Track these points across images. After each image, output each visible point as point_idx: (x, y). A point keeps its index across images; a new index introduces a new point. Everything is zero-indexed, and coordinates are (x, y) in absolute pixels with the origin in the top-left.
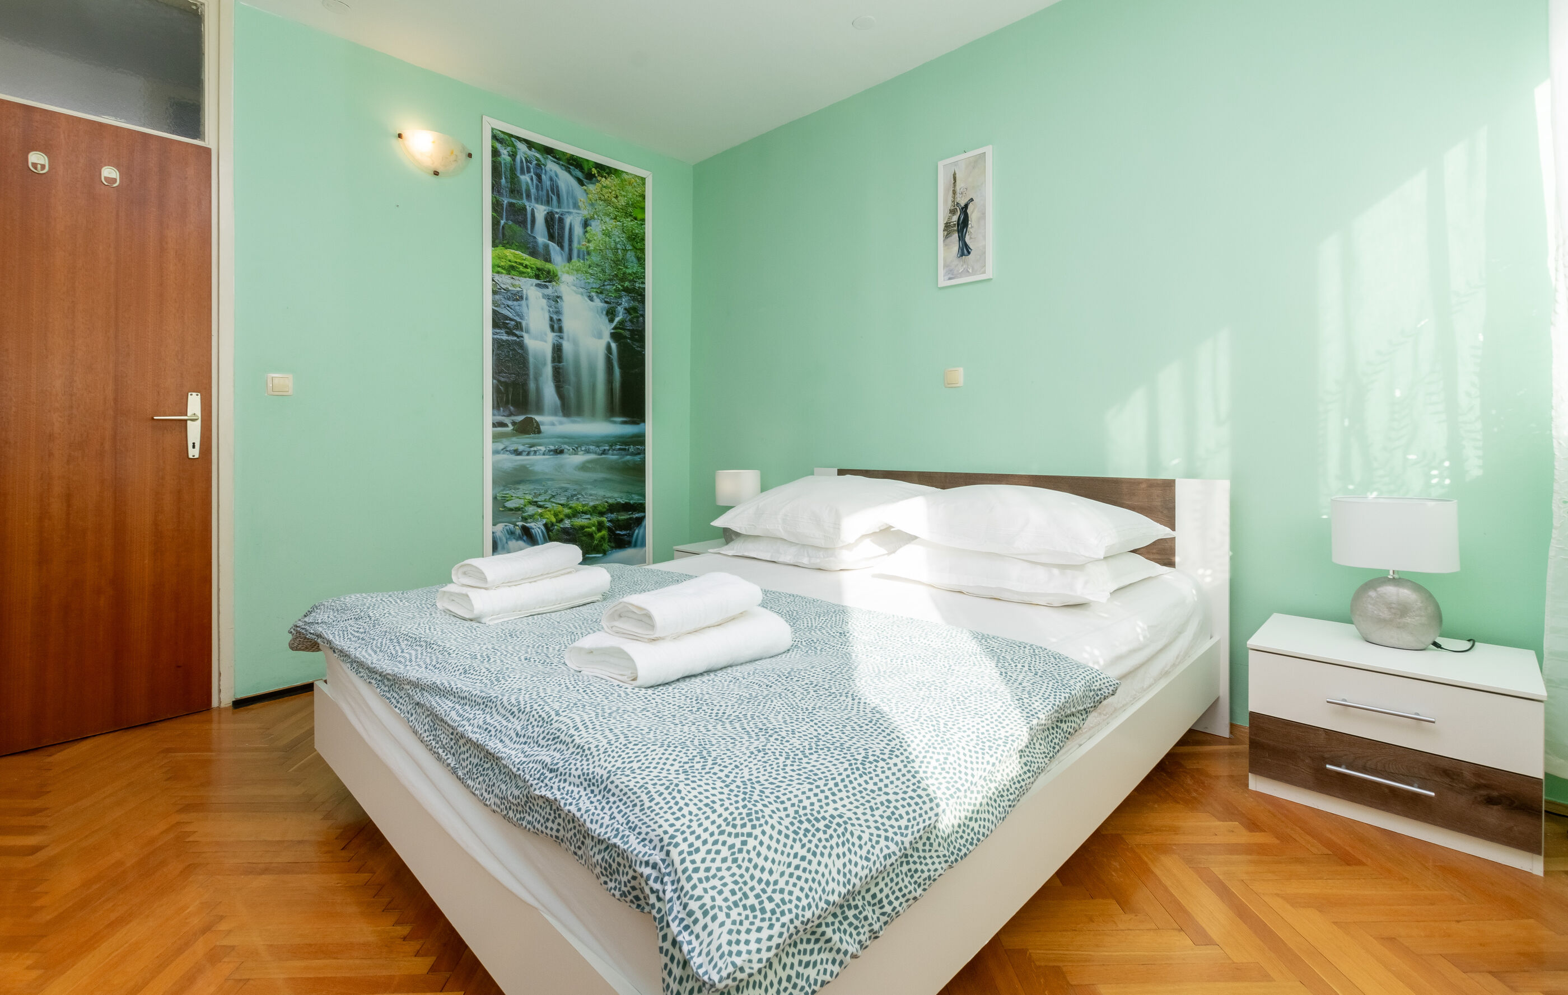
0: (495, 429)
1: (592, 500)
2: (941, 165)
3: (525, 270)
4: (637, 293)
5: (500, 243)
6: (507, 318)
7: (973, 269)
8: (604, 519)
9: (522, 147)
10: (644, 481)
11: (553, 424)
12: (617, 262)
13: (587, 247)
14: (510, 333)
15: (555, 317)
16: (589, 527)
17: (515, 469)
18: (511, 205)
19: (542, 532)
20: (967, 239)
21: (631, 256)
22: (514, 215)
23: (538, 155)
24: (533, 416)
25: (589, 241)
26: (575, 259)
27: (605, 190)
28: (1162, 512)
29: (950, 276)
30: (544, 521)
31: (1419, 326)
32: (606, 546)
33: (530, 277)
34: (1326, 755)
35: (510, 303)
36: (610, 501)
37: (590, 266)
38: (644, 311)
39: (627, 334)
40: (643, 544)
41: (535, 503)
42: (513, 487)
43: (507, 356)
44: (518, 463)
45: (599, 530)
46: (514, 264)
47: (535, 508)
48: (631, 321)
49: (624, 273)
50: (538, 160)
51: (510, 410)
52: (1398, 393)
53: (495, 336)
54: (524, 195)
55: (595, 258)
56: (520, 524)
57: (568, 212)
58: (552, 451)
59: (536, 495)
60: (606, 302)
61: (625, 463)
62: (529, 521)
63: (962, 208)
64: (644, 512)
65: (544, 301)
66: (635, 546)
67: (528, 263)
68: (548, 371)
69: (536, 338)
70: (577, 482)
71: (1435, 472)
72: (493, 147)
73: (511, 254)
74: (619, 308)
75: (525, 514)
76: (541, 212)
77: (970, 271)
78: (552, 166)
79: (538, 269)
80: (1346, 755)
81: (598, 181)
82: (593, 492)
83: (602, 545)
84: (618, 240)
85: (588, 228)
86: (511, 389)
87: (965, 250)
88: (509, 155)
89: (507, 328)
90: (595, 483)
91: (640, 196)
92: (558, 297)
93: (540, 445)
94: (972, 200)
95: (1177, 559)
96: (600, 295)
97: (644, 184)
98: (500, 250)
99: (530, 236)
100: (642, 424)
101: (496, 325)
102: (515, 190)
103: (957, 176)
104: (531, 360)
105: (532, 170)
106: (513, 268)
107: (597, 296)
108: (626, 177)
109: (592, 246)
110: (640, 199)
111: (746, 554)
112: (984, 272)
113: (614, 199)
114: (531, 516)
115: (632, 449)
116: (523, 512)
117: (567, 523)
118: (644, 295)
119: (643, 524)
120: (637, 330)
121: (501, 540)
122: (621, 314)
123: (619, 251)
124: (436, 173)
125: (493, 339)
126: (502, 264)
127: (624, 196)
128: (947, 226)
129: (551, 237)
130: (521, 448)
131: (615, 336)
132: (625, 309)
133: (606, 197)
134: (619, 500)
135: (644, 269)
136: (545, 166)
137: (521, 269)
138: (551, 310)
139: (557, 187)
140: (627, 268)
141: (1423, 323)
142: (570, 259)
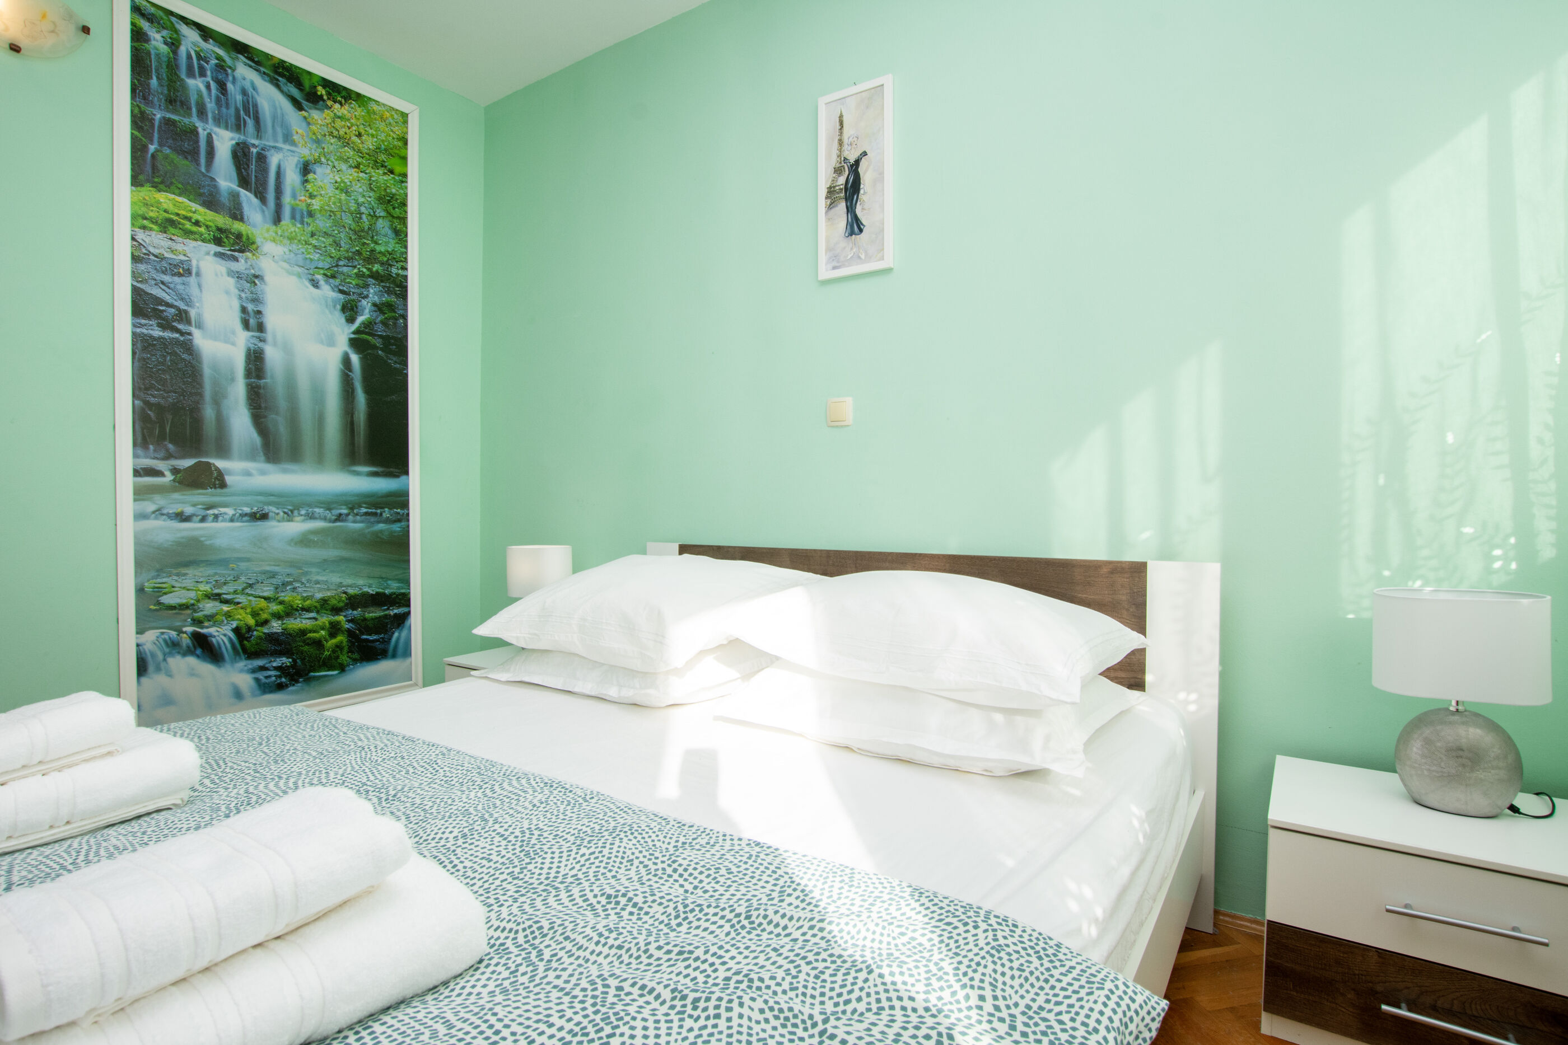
0: (139, 479)
1: (320, 590)
2: (822, 102)
3: (194, 229)
4: (394, 282)
5: (148, 181)
6: (160, 301)
7: (866, 252)
8: (341, 618)
9: (191, 37)
10: (408, 561)
11: (248, 474)
12: (359, 234)
13: (309, 205)
14: (166, 325)
15: (250, 307)
16: (314, 632)
17: (178, 543)
18: (167, 122)
19: (231, 640)
20: (859, 211)
21: (383, 225)
22: (174, 139)
23: (221, 52)
24: (211, 461)
25: (311, 196)
26: (286, 221)
27: (339, 123)
28: (1127, 610)
29: (835, 264)
30: (235, 624)
31: (1479, 341)
32: (344, 658)
33: (204, 241)
34: (1379, 988)
35: (167, 278)
36: (351, 591)
37: (313, 235)
38: (406, 310)
39: (378, 342)
40: (407, 653)
41: (217, 597)
42: (175, 571)
43: (163, 364)
44: (185, 534)
45: (333, 635)
46: (175, 218)
47: (217, 604)
48: (384, 323)
49: (373, 251)
50: (219, 58)
51: (167, 450)
52: (1450, 438)
53: (138, 330)
54: (194, 110)
55: (322, 223)
56: (190, 629)
57: (275, 147)
58: (246, 515)
59: (218, 584)
60: (341, 292)
61: (377, 534)
62: (206, 624)
63: (852, 166)
64: (409, 605)
65: (231, 282)
66: (394, 656)
67: (200, 218)
68: (238, 390)
69: (215, 338)
70: (292, 564)
71: (1497, 552)
72: (133, 24)
73: (168, 201)
74: (364, 302)
75: (199, 615)
76: (225, 141)
77: (863, 257)
78: (244, 72)
79: (220, 230)
80: (1408, 988)
81: (330, 108)
82: (320, 578)
83: (338, 657)
84: (361, 200)
85: (310, 176)
86: (169, 417)
87: (855, 226)
88: (166, 43)
89: (160, 317)
90: (324, 564)
91: (399, 139)
92: (257, 277)
93: (225, 505)
94: (865, 154)
95: (1149, 678)
96: (331, 281)
97: (406, 122)
98: (147, 192)
99: (204, 175)
100: (403, 478)
101: (138, 311)
102: (176, 99)
103: (845, 119)
104: (207, 372)
105: (209, 73)
106: (172, 223)
107: (327, 282)
108: (375, 107)
109: (316, 204)
110: (400, 144)
111: (527, 679)
112: (882, 258)
113: (355, 139)
114: (210, 618)
115: (387, 513)
116: (195, 611)
117: (276, 626)
118: (406, 287)
119: (407, 623)
120: (393, 338)
121: (153, 655)
122: (367, 311)
123: (364, 217)
124: (15, 48)
125: (134, 334)
126: (152, 214)
127: (373, 136)
128: (831, 191)
129: (244, 182)
130: (189, 510)
131: (355, 343)
132: (374, 305)
133: (342, 133)
134: (366, 589)
135: (406, 247)
136: (234, 70)
137: (188, 226)
138: (243, 295)
139: (255, 106)
140: (376, 243)
141: (1483, 337)
142: (277, 219)
